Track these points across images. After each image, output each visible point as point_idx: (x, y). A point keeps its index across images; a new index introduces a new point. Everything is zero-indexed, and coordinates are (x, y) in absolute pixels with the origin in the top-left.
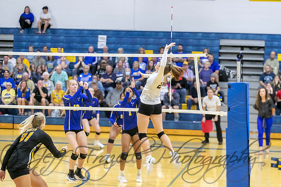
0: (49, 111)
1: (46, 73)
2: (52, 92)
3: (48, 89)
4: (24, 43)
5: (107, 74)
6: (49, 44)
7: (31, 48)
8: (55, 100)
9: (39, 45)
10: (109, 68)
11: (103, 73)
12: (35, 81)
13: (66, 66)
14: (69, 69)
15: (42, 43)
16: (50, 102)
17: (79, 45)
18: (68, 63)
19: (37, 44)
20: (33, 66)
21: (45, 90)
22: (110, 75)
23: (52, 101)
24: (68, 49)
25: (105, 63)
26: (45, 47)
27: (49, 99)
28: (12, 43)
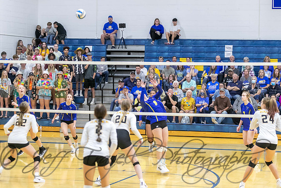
0: (179, 118)
3: (178, 96)
4: (155, 53)
6: (178, 54)
8: (185, 107)
15: (171, 54)
18: (197, 71)
19: (167, 54)
21: (175, 98)
22: (236, 83)
23: (182, 108)
24: (196, 59)
25: (231, 71)
26: (175, 57)
28: (144, 53)
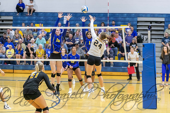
0: (35, 62)
1: (33, 39)
2: (37, 50)
3: (34, 48)
4: (19, 21)
5: (69, 39)
6: (34, 21)
7: (23, 24)
8: (38, 55)
9: (28, 22)
10: (71, 35)
11: (67, 39)
12: (26, 44)
13: (45, 35)
14: (47, 37)
15: (30, 21)
16: (35, 57)
17: (52, 22)
18: (46, 33)
19: (27, 21)
20: (25, 35)
21: (32, 49)
22: (71, 40)
23: (36, 56)
24: (46, 25)
25: (68, 33)
26: (32, 24)
27: (35, 54)
28: (12, 21)
